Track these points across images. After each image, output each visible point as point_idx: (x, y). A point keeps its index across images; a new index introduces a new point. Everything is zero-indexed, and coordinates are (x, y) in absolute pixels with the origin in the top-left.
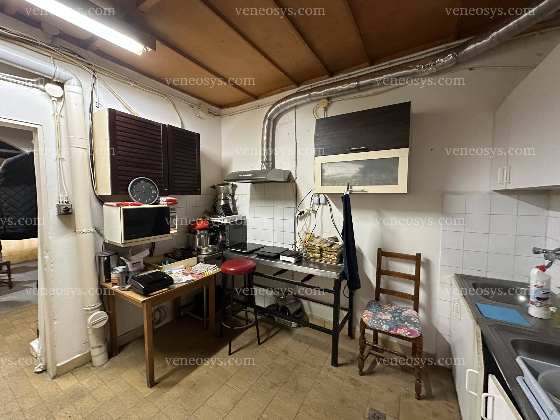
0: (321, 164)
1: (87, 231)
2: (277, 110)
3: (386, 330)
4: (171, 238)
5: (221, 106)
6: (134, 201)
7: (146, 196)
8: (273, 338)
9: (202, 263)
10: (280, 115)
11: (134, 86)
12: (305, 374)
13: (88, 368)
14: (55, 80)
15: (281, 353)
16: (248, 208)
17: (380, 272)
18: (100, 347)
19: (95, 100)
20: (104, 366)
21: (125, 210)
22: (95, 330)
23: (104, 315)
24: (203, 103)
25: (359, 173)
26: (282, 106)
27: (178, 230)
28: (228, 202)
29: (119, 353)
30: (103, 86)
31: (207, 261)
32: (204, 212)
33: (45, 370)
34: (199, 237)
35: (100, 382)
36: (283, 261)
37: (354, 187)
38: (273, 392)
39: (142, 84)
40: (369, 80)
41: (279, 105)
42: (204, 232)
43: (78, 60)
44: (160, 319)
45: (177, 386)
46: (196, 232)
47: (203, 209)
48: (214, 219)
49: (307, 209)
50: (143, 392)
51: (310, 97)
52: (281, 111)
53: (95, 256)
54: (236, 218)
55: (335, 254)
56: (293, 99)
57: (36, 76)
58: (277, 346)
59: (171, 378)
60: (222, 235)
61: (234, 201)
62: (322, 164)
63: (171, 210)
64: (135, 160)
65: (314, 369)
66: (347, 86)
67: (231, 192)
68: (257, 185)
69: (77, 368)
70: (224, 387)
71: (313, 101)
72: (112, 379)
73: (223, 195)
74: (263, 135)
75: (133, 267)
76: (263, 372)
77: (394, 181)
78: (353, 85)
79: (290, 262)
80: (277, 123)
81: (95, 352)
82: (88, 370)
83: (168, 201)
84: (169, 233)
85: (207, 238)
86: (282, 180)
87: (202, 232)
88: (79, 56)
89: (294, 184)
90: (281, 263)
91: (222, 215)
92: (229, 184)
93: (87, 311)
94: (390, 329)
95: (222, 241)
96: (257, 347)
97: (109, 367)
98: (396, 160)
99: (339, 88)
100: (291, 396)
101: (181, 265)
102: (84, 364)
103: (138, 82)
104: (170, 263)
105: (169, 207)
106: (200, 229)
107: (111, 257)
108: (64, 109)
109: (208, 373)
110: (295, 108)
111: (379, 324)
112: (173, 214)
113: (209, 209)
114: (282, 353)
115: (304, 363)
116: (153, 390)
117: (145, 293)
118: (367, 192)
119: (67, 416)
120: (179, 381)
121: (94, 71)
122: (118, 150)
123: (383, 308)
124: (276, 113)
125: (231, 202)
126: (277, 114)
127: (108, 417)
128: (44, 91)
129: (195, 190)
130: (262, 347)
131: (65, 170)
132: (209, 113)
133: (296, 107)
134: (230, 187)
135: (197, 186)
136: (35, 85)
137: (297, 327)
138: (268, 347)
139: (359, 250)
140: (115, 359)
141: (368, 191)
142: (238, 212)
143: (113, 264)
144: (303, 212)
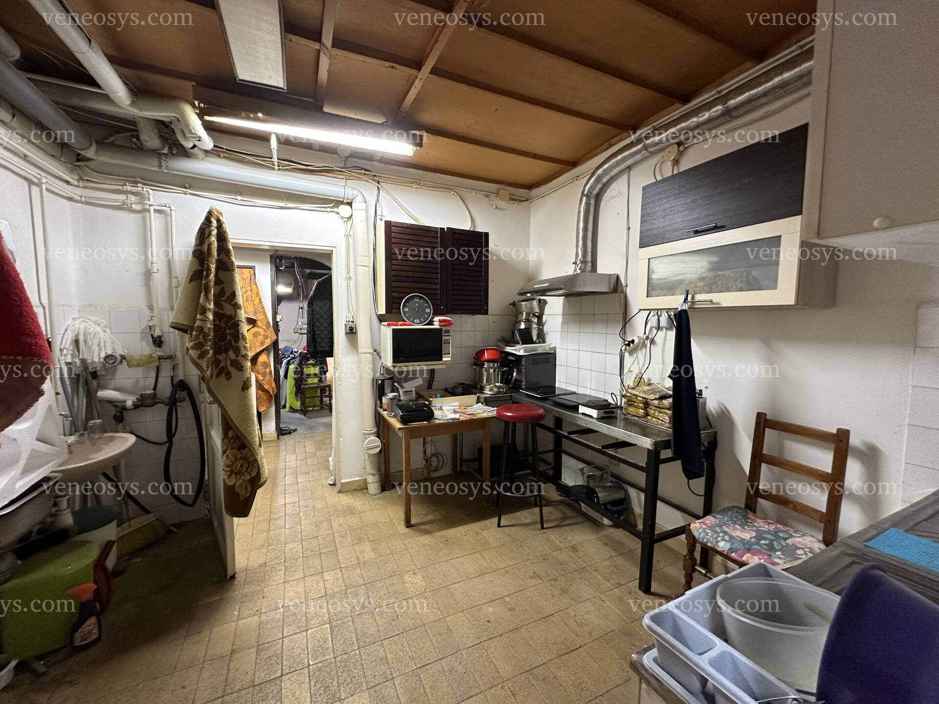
0: (647, 260)
1: (366, 351)
2: (598, 180)
3: (724, 551)
4: (444, 366)
5: (530, 187)
6: (405, 321)
7: (418, 314)
8: (567, 528)
9: (482, 404)
10: (606, 186)
11: (416, 188)
12: (589, 582)
13: (365, 494)
14: (345, 201)
15: (567, 548)
16: (559, 333)
17: (758, 457)
18: (373, 475)
19: (379, 213)
20: (377, 496)
21: (394, 330)
22: (370, 456)
23: (378, 442)
24: (503, 187)
25: (710, 270)
26: (606, 172)
27: (452, 357)
28: (531, 326)
29: (392, 489)
30: (386, 195)
31: (488, 402)
32: (499, 339)
33: (334, 485)
34: (487, 371)
35: (369, 508)
36: (583, 414)
37: (698, 297)
38: (532, 582)
39: (425, 183)
40: (747, 94)
41: (600, 171)
42: (494, 366)
43: (365, 174)
44: (437, 466)
45: (430, 535)
46: (483, 365)
47: (498, 335)
48: (509, 349)
49: (638, 337)
50: (399, 529)
51: (645, 148)
52: (605, 180)
53: (373, 379)
54: (540, 348)
55: (668, 412)
56: (619, 157)
57: (332, 201)
58: (566, 539)
59: (428, 527)
60: (517, 372)
61: (540, 323)
62: (649, 259)
63: (445, 333)
64: (411, 274)
65: (606, 582)
66: (706, 115)
67: (537, 310)
68: (572, 299)
69: (356, 490)
70: (477, 554)
71: (652, 154)
72: (379, 509)
73: (524, 316)
74: (578, 221)
75: (404, 395)
76: (530, 558)
77: (772, 284)
78: (715, 112)
79: (591, 417)
80: (601, 200)
81: (370, 479)
82: (363, 495)
83: (440, 321)
84: (442, 360)
85: (497, 373)
86: (606, 290)
87: (491, 365)
88: (366, 170)
89: (622, 295)
90: (580, 416)
91: (519, 343)
92: (534, 299)
93: (365, 434)
94: (731, 550)
95: (516, 380)
96: (538, 529)
97: (380, 499)
98: (776, 241)
99: (692, 122)
100: (553, 596)
101: (455, 402)
102: (363, 490)
103: (421, 182)
104: (441, 397)
105: (442, 329)
106: (489, 361)
107: (385, 381)
108: (352, 229)
109: (466, 535)
110: (628, 170)
111: (714, 538)
112: (446, 338)
113: (507, 335)
114: (570, 548)
115: (596, 570)
116: (408, 530)
117: (404, 420)
118: (719, 304)
119: (340, 523)
120: (434, 532)
121: (378, 182)
122: (393, 265)
123: (751, 523)
124: (597, 185)
125: (535, 326)
126: (599, 186)
127: (366, 537)
128: (338, 213)
129: (479, 306)
130: (544, 533)
131: (352, 288)
132: (511, 199)
133: (629, 168)
134: (535, 303)
135: (483, 302)
136: (332, 210)
137: (612, 526)
138: (553, 535)
139: (726, 412)
140: (387, 493)
141: (721, 303)
142: (547, 340)
143: (387, 388)
144: (633, 341)
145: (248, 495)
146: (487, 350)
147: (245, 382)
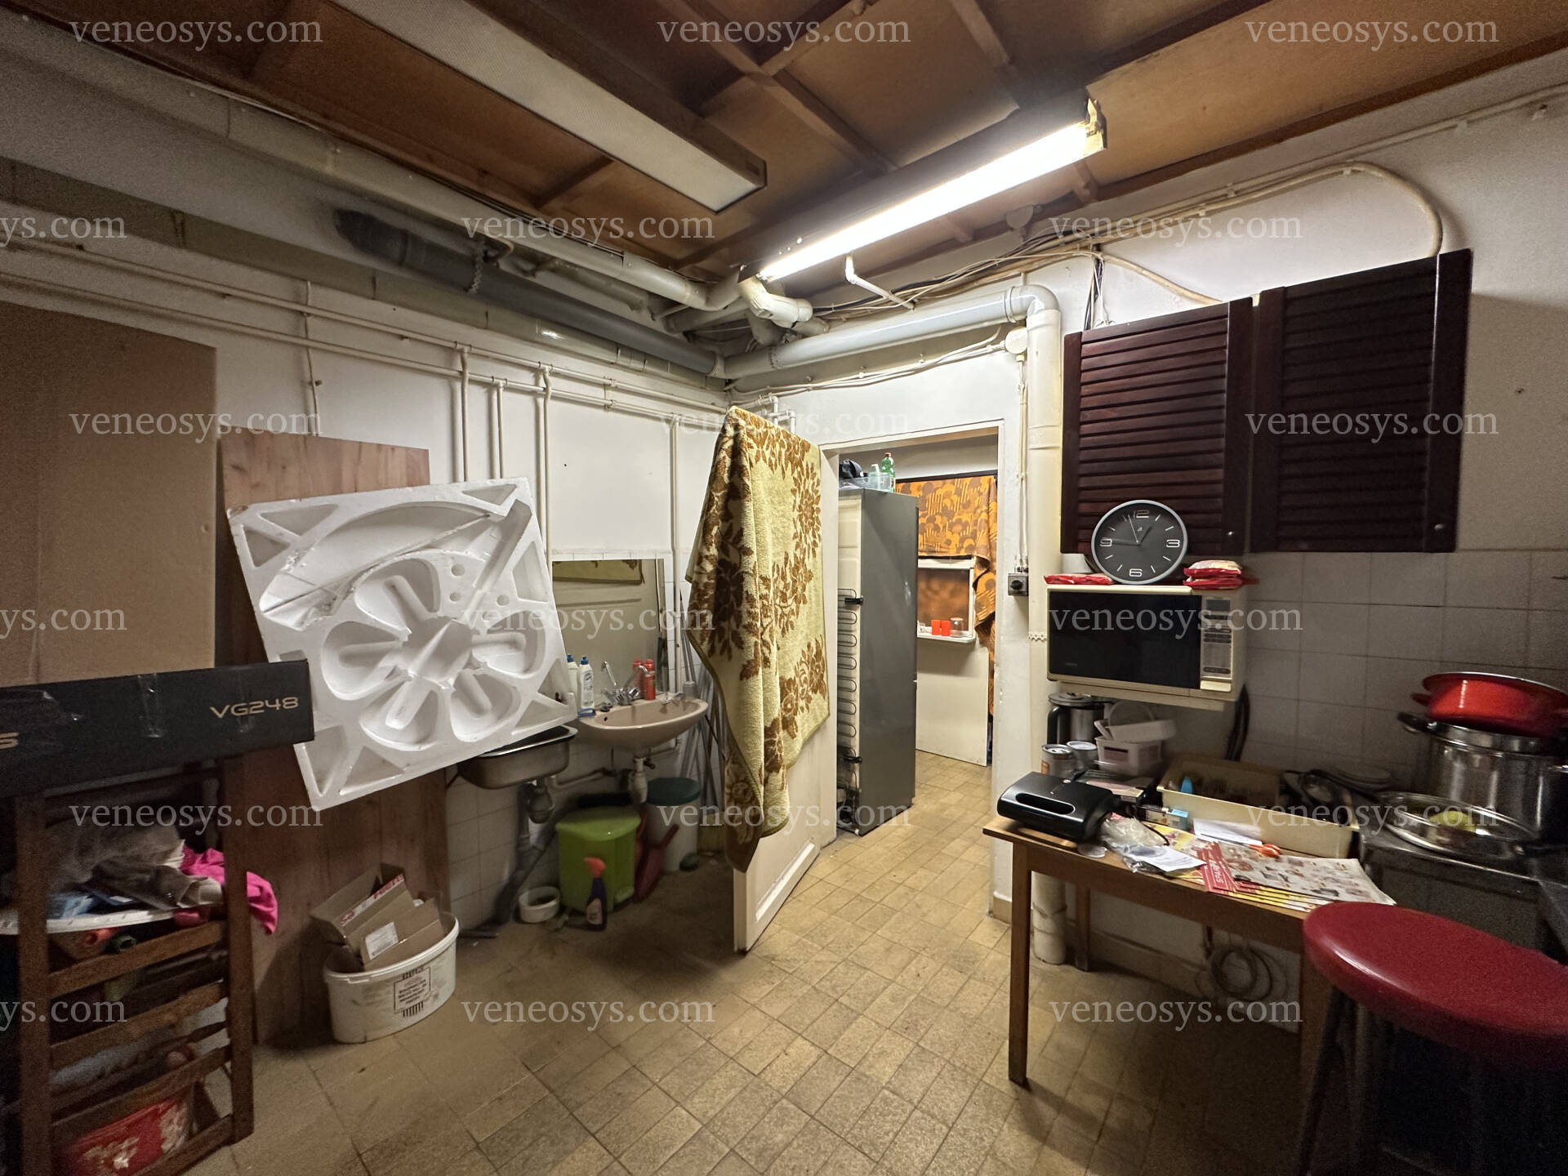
4: (1200, 704)
11: (1209, 213)
14: (1016, 320)
18: (1043, 914)
39: (1240, 186)
50: (993, 1069)
57: (996, 328)
59: (1057, 1122)
63: (1209, 609)
75: (1107, 758)
84: (1198, 686)
119: (921, 972)
121: (1098, 248)
127: (923, 1031)
128: (1004, 350)
136: (996, 346)
145: (749, 839)
146: (1468, 677)
147: (744, 667)
